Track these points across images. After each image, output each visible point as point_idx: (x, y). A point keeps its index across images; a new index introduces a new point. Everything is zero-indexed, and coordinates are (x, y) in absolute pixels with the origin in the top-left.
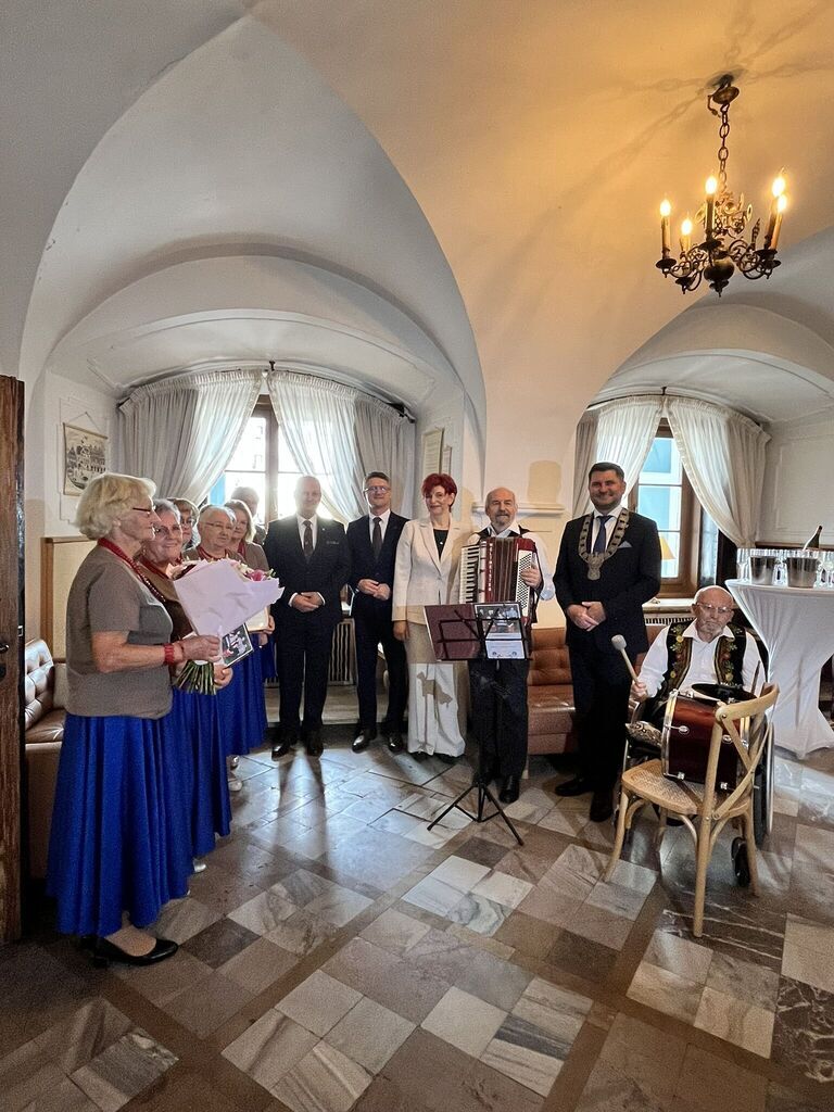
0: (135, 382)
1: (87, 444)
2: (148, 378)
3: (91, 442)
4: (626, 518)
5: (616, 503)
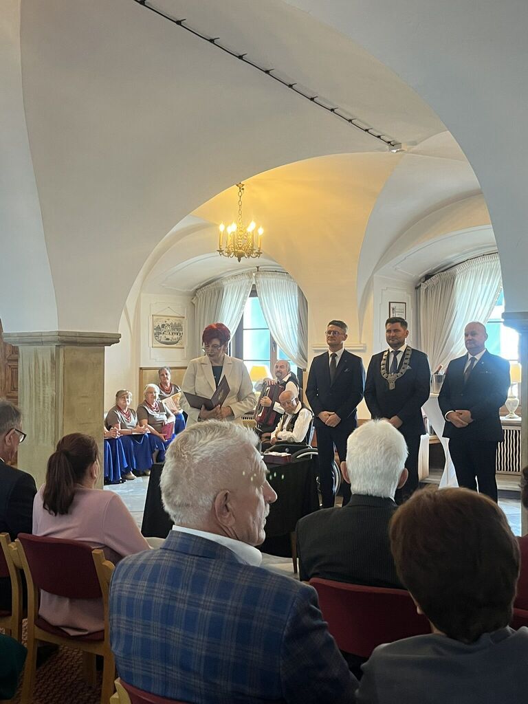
0: (196, 287)
1: (168, 322)
2: (202, 284)
3: (172, 321)
4: (410, 353)
5: (402, 343)
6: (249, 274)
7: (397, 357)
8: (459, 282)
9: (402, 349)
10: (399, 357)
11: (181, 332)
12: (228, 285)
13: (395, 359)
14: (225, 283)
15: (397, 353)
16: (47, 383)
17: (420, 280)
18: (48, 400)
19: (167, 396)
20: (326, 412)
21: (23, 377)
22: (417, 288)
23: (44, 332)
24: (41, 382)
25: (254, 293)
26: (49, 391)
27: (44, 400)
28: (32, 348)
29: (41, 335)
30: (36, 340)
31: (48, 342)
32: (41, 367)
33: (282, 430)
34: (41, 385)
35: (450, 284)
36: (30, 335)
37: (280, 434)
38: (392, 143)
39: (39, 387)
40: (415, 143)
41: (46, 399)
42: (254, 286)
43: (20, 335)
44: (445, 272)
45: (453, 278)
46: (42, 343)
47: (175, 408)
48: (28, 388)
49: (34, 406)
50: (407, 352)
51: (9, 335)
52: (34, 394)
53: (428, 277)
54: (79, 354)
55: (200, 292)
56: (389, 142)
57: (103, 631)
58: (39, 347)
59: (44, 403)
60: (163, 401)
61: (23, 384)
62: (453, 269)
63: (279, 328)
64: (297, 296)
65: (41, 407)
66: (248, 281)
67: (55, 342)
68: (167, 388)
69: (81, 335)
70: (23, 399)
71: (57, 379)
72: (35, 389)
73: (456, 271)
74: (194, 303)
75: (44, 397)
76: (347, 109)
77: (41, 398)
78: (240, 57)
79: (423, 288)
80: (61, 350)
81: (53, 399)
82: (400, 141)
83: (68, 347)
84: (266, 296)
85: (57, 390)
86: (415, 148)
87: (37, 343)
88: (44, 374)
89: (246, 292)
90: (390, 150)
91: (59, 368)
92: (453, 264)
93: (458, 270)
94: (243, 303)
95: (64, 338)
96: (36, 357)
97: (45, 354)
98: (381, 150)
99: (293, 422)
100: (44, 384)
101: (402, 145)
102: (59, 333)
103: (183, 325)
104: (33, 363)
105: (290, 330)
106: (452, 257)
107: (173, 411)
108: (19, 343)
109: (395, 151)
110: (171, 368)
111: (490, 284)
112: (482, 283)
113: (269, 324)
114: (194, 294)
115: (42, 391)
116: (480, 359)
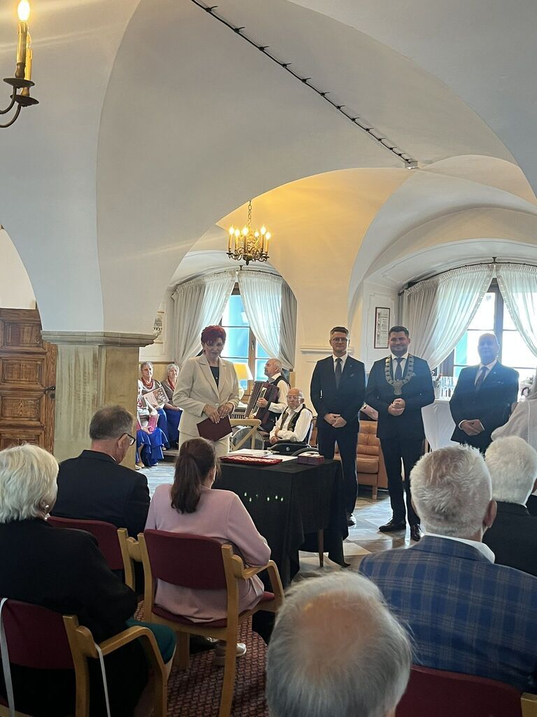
0: (177, 283)
2: (183, 280)
4: (412, 360)
5: (405, 351)
6: (232, 273)
7: (401, 364)
8: (441, 290)
9: (405, 356)
10: (403, 364)
11: (160, 327)
12: (209, 282)
13: (399, 365)
14: (206, 280)
15: (399, 360)
16: (89, 382)
17: (403, 287)
18: (89, 398)
19: (149, 390)
20: (331, 415)
21: (62, 374)
22: (400, 294)
23: (89, 332)
24: (82, 379)
25: (236, 291)
26: (90, 389)
27: (84, 398)
28: (73, 347)
29: (85, 335)
30: (79, 340)
31: (91, 342)
32: (82, 366)
33: (281, 429)
34: (82, 383)
35: (432, 292)
36: (73, 335)
37: (280, 433)
38: (409, 161)
39: (80, 385)
40: (431, 162)
41: (87, 397)
42: (237, 284)
43: (61, 334)
44: (428, 281)
45: (436, 286)
46: (85, 343)
47: (156, 403)
48: (67, 386)
49: (73, 404)
50: (410, 359)
51: (49, 333)
52: (73, 391)
53: (411, 284)
54: (119, 354)
55: (180, 288)
56: (407, 160)
57: (226, 619)
58: (81, 347)
59: (84, 400)
60: (145, 396)
61: (62, 381)
62: (436, 278)
63: (262, 327)
64: (280, 297)
65: (81, 405)
66: (230, 279)
67: (98, 342)
68: (148, 383)
69: (123, 336)
70: (61, 397)
71: (99, 379)
72: (75, 387)
73: (439, 280)
74: (174, 298)
75: (84, 395)
76: (380, 130)
77: (82, 397)
78: (304, 81)
79: (407, 293)
80: (104, 351)
81: (94, 396)
82: (417, 160)
83: (111, 348)
84: (249, 294)
85: (98, 390)
86: (429, 166)
87: (80, 342)
88: (85, 373)
89: (228, 291)
90: (406, 167)
91: (101, 367)
92: (435, 273)
93: (440, 279)
94: (226, 301)
95: (108, 339)
96: (77, 355)
97: (87, 354)
98: (398, 166)
99: (294, 421)
100: (85, 383)
101: (418, 163)
102: (105, 335)
103: (162, 320)
104: (73, 362)
105: (272, 329)
106: (437, 266)
107: (155, 406)
108: (60, 341)
109: (410, 168)
110: (153, 363)
111: (471, 294)
112: (464, 292)
113: (251, 322)
114: (175, 290)
115: (82, 389)
116: (492, 370)
